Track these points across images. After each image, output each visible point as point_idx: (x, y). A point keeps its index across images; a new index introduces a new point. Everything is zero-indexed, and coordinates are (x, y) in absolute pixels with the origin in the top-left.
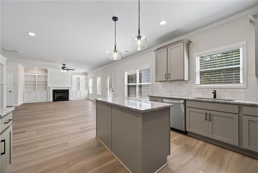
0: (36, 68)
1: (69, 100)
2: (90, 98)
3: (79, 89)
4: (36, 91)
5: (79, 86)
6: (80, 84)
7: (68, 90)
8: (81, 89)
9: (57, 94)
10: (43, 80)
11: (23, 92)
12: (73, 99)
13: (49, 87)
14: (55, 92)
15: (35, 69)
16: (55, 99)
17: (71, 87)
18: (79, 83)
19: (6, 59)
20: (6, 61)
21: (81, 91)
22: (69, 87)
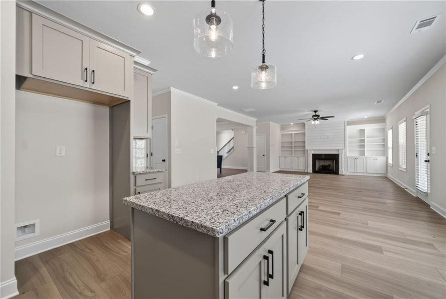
0: (292, 124)
1: (340, 173)
2: (390, 175)
3: (362, 153)
4: (293, 155)
5: (363, 146)
6: (366, 144)
7: (338, 155)
8: (367, 154)
9: (320, 161)
10: (300, 139)
11: (280, 156)
12: (348, 174)
13: (307, 150)
14: (316, 157)
15: (290, 125)
16: (317, 170)
17: (342, 149)
18: (363, 141)
19: (256, 120)
20: (256, 121)
21: (366, 158)
22: (338, 150)
